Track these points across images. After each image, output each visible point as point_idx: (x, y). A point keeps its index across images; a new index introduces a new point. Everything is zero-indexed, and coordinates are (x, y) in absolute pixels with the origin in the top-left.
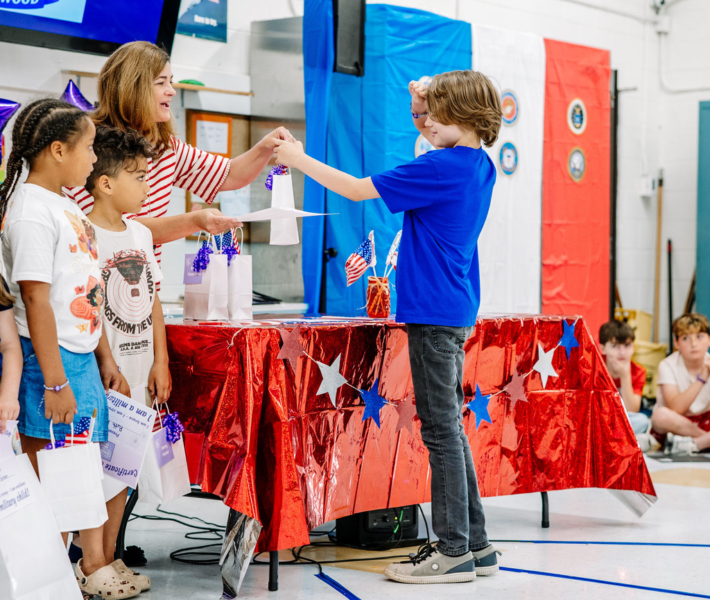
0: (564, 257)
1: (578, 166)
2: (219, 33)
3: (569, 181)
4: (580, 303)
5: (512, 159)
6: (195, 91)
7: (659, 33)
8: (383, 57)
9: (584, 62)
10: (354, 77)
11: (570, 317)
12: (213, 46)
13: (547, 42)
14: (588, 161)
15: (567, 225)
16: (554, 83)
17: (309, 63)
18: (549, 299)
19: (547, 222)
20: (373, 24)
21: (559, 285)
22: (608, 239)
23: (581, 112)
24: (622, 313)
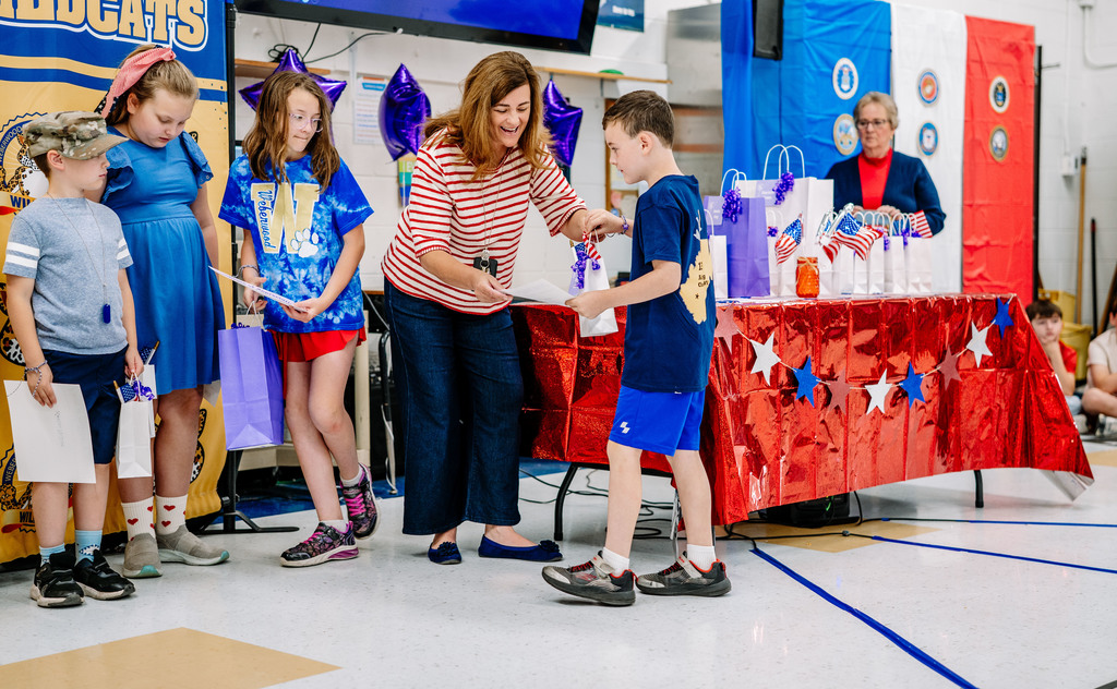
0: (985, 238)
1: (1000, 145)
2: (636, 23)
3: (990, 160)
4: (1002, 284)
5: (932, 140)
6: (614, 81)
7: (1083, 8)
8: (801, 40)
9: (1007, 39)
10: (773, 62)
11: (1004, 296)
12: (631, 36)
13: (968, 19)
14: (1011, 139)
15: (989, 205)
16: (976, 62)
17: (727, 49)
18: (969, 280)
19: (968, 202)
20: (792, 7)
21: (980, 265)
22: (1032, 219)
23: (1004, 90)
24: (1044, 294)
